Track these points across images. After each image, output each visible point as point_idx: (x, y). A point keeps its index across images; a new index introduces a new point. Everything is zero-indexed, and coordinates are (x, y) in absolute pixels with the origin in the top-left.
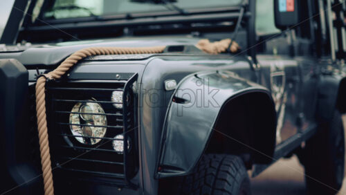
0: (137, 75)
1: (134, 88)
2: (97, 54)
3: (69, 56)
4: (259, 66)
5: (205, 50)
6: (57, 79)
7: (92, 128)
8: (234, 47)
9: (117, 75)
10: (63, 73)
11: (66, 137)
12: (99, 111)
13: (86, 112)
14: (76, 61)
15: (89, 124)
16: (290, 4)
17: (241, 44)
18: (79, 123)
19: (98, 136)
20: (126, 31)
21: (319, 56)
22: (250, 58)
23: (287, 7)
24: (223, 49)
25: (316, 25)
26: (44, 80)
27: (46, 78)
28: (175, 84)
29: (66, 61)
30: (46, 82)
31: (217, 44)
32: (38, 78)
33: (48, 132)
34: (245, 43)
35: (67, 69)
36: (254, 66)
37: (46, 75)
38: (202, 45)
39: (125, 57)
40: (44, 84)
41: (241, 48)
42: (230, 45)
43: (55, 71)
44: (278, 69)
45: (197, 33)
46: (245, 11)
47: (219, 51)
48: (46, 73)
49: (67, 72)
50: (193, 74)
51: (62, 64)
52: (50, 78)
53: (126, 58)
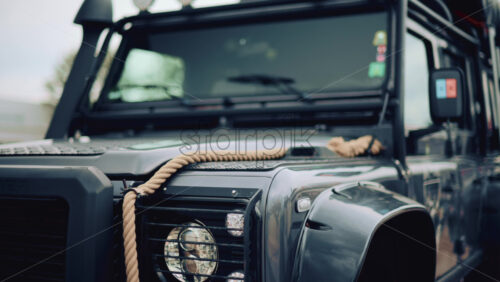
0: (261, 192)
1: (257, 210)
2: (202, 161)
3: (164, 163)
4: (409, 172)
5: (338, 152)
6: (150, 195)
7: (197, 261)
8: (376, 147)
9: (234, 192)
10: (158, 186)
11: (160, 274)
12: (207, 239)
13: (187, 239)
14: (174, 170)
15: (192, 256)
16: (451, 88)
17: (384, 143)
18: (177, 255)
19: (204, 273)
20: (223, 121)
21: (483, 154)
22: (397, 162)
23: (447, 92)
24: (362, 151)
25: (478, 107)
26: (135, 196)
27: (137, 194)
28: (309, 202)
29: (162, 169)
30: (136, 198)
31: (353, 143)
32: (125, 193)
33: (139, 267)
34: (390, 141)
35: (163, 181)
36: (403, 173)
37: (135, 189)
38: (335, 145)
39: (242, 165)
40: (133, 201)
41: (385, 148)
42: (371, 144)
43: (147, 184)
44: (432, 176)
45: (323, 127)
46: (391, 98)
47: (357, 153)
48: (136, 185)
49: (163, 185)
50: (331, 189)
51: (157, 175)
52: (143, 194)
53: (244, 167)
